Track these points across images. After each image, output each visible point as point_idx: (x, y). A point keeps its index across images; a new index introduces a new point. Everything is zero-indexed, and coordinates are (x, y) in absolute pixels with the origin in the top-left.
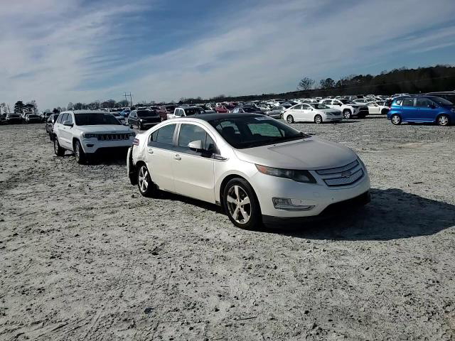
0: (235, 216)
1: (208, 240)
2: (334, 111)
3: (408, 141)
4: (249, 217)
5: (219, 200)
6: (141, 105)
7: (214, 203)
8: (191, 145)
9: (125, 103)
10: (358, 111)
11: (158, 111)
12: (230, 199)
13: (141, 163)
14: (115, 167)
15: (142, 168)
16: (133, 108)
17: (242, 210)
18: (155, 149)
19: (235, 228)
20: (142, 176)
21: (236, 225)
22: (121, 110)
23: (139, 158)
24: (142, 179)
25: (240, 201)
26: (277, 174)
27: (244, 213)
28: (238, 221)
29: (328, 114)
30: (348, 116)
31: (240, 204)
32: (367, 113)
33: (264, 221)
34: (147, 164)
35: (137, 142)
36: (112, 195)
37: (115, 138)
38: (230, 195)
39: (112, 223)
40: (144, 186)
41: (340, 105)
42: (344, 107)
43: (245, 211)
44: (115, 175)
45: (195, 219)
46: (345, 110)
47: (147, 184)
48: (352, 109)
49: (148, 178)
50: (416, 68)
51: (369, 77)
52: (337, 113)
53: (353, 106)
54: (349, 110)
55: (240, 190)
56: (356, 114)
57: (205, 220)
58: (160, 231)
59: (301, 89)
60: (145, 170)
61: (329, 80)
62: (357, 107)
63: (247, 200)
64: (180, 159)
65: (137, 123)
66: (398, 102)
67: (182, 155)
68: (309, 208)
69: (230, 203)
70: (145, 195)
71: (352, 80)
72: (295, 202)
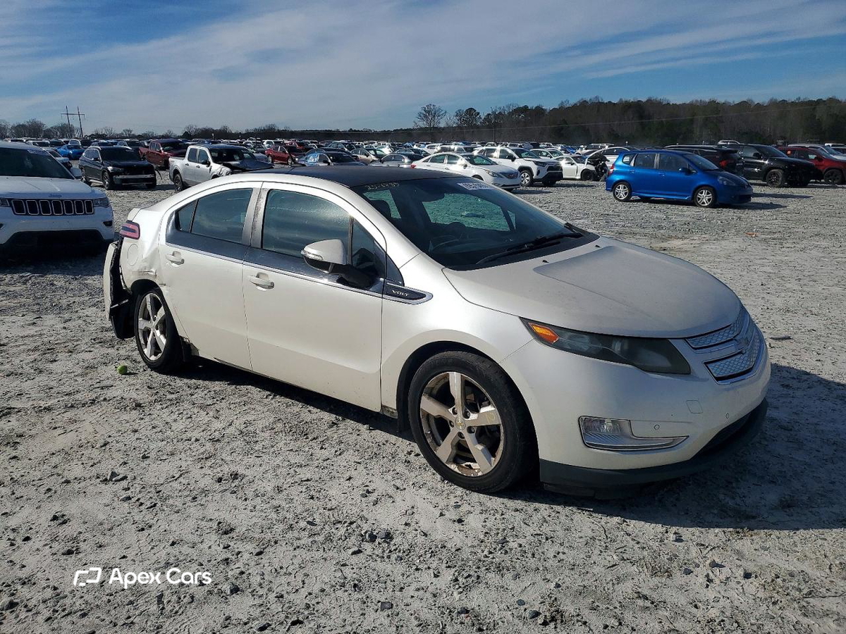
0: (444, 451)
1: (388, 536)
2: (504, 171)
3: (670, 237)
4: (495, 461)
5: (392, 404)
6: (103, 137)
7: (378, 409)
8: (312, 251)
9: (66, 130)
10: (544, 172)
11: (143, 150)
12: (429, 406)
13: (146, 286)
14: (60, 280)
15: (148, 297)
16: (86, 142)
17: (470, 440)
18: (188, 254)
19: (447, 486)
20: (147, 318)
21: (448, 476)
22: (59, 144)
23: (140, 272)
24: (150, 325)
25: (466, 416)
26: (585, 348)
27: (477, 449)
28: (453, 467)
29: (494, 175)
30: (527, 180)
31: (462, 422)
32: (560, 177)
33: (544, 476)
34: (163, 289)
35: (134, 231)
36: (63, 364)
37: (58, 210)
38: (431, 395)
39: (76, 470)
40: (155, 345)
41: (513, 159)
42: (519, 163)
43: (479, 442)
44: (64, 302)
45: (318, 453)
46: (522, 169)
47: (163, 341)
48: (534, 168)
49: (168, 325)
50: (615, 101)
51: (539, 111)
52: (510, 175)
53: (537, 163)
54: (528, 169)
55: (466, 385)
56: (541, 176)
57: (350, 456)
58: (231, 500)
59: (423, 124)
60: (159, 303)
61: (471, 111)
62: (543, 164)
63: (489, 414)
64: (272, 286)
65: (102, 175)
66: (627, 159)
67: (274, 275)
68: (671, 444)
69: (428, 416)
70: (158, 367)
71: (511, 114)
72: (642, 430)
